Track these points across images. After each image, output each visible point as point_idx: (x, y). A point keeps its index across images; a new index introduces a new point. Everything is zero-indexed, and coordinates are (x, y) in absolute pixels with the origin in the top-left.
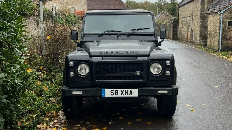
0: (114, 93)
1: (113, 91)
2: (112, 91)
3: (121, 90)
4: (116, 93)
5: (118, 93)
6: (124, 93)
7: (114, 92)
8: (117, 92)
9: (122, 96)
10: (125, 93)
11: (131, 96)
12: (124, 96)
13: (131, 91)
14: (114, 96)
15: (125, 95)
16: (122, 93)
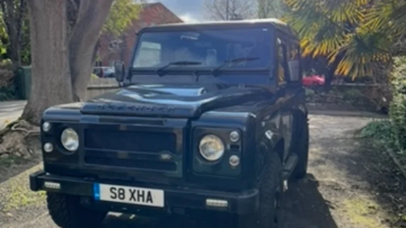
0: (117, 194)
1: (115, 189)
2: (113, 190)
3: (130, 190)
4: (120, 194)
5: (123, 194)
6: (136, 195)
7: (117, 192)
8: (121, 192)
9: (132, 202)
10: (139, 196)
11: (149, 204)
12: (136, 202)
13: (149, 194)
14: (117, 200)
15: (139, 200)
16: (133, 196)
